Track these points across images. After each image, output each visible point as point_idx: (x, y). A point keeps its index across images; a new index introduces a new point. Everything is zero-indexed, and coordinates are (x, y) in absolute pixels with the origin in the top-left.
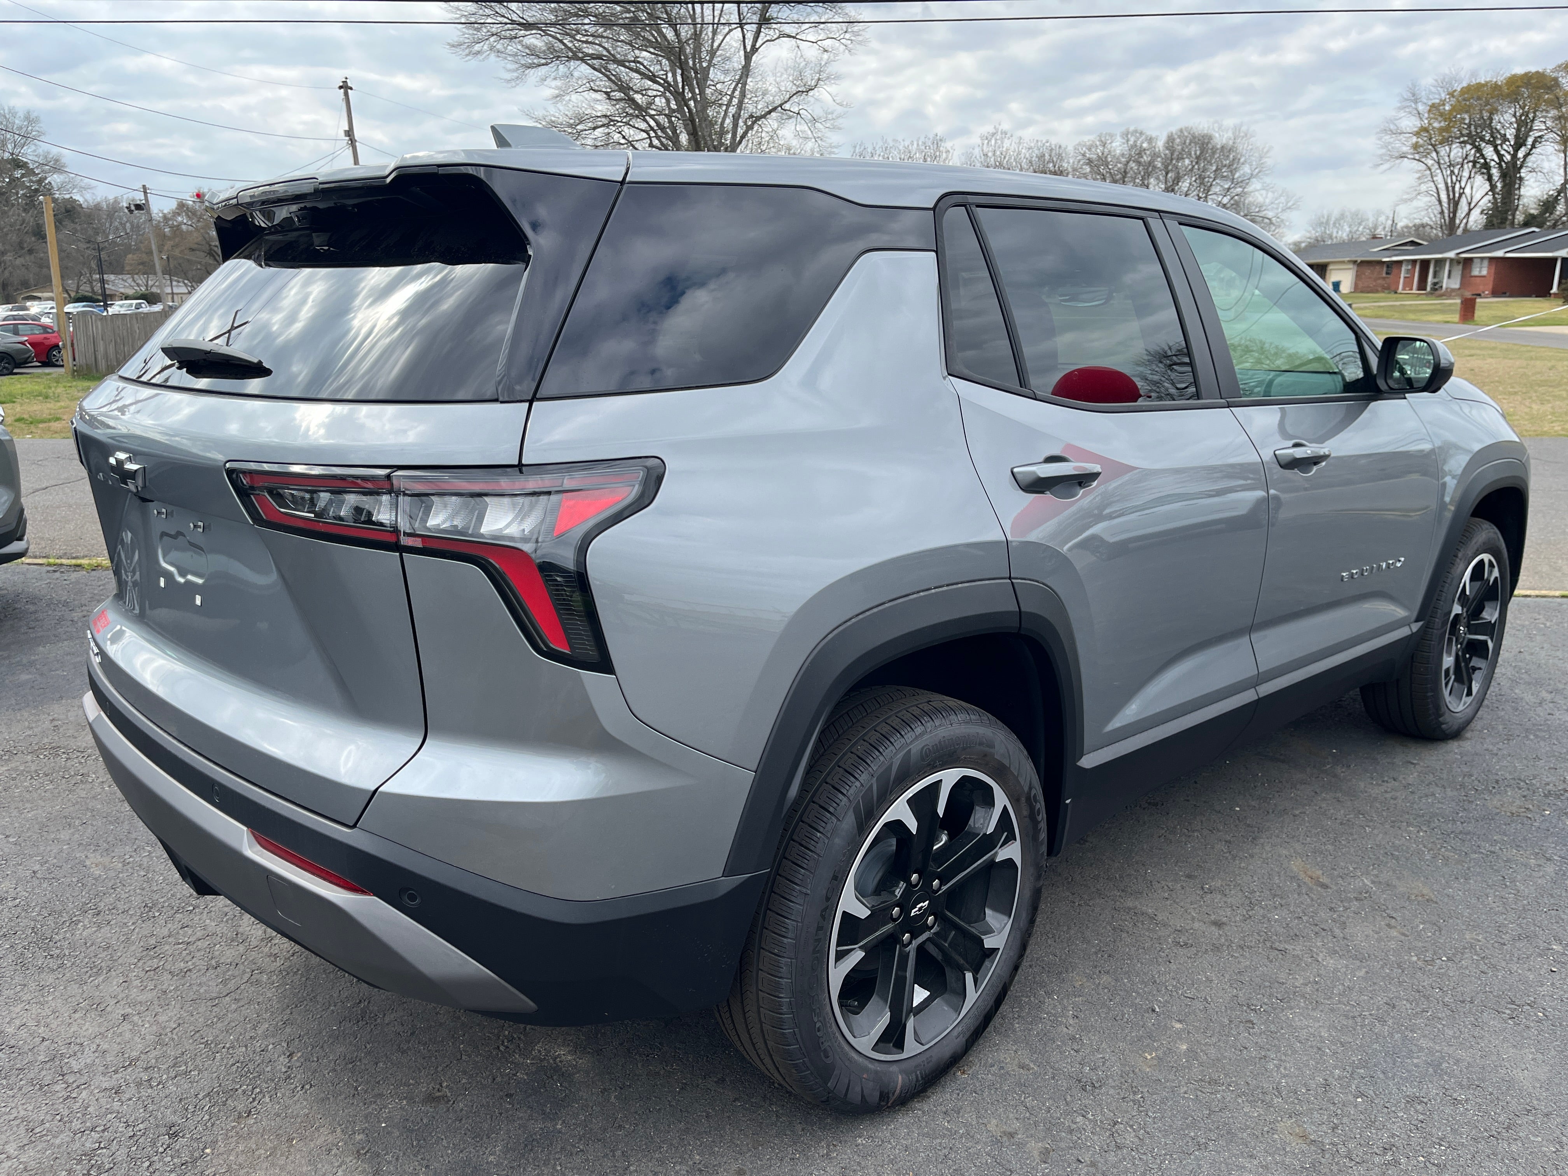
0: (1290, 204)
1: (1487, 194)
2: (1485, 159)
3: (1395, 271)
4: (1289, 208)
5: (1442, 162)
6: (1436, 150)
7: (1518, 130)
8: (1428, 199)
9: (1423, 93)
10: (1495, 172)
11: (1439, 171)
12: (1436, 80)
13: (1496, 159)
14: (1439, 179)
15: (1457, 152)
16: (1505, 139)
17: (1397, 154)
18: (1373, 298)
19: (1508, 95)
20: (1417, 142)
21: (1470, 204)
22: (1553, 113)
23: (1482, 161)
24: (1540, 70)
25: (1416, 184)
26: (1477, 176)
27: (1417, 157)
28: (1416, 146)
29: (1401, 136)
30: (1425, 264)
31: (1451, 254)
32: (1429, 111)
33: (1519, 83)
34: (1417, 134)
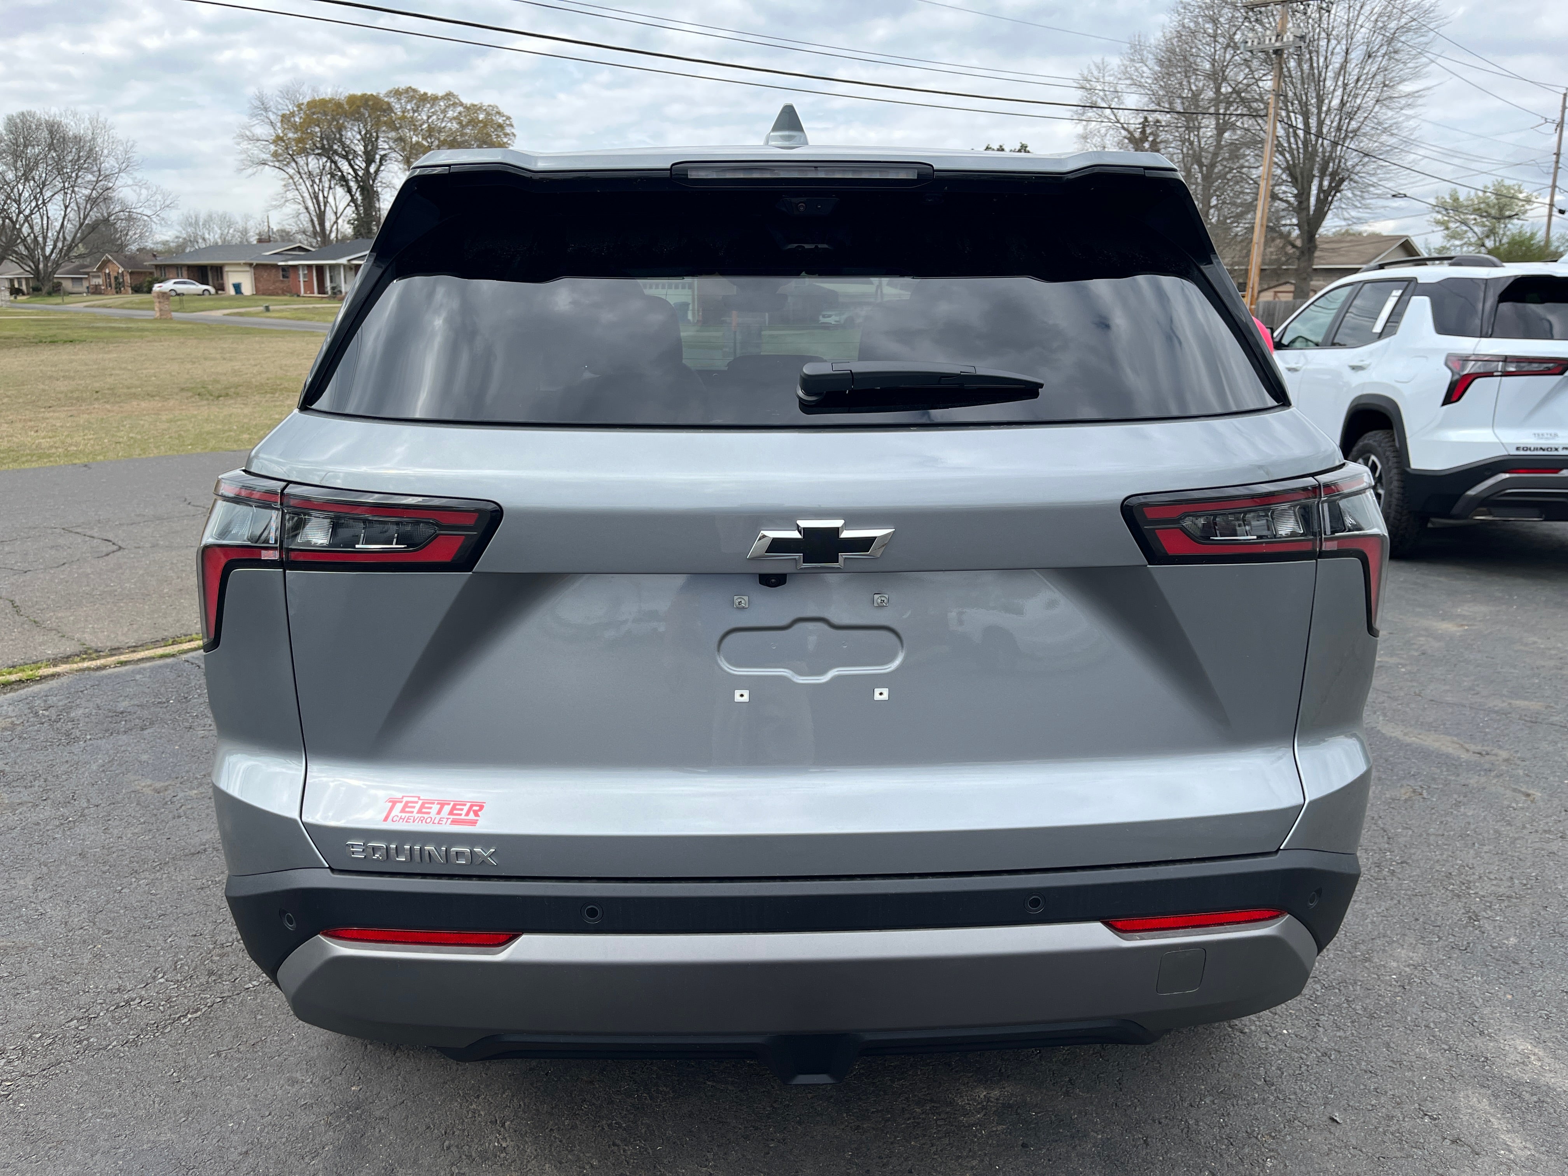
0: (168, 202)
1: (348, 205)
2: (342, 172)
3: (292, 275)
4: (168, 206)
5: (301, 171)
6: (294, 160)
7: (365, 147)
8: (297, 206)
9: (271, 103)
10: (353, 184)
11: (301, 180)
12: (281, 92)
13: (352, 173)
14: (303, 188)
15: (314, 163)
16: (356, 154)
17: (257, 161)
18: (281, 301)
19: (352, 114)
20: (276, 151)
21: (336, 213)
22: (393, 134)
23: (340, 174)
24: (375, 94)
25: (282, 191)
26: (337, 187)
27: (277, 164)
28: (275, 155)
29: (258, 144)
30: (320, 269)
31: (344, 261)
32: (282, 121)
33: (358, 103)
34: (275, 142)
